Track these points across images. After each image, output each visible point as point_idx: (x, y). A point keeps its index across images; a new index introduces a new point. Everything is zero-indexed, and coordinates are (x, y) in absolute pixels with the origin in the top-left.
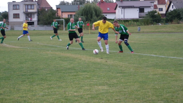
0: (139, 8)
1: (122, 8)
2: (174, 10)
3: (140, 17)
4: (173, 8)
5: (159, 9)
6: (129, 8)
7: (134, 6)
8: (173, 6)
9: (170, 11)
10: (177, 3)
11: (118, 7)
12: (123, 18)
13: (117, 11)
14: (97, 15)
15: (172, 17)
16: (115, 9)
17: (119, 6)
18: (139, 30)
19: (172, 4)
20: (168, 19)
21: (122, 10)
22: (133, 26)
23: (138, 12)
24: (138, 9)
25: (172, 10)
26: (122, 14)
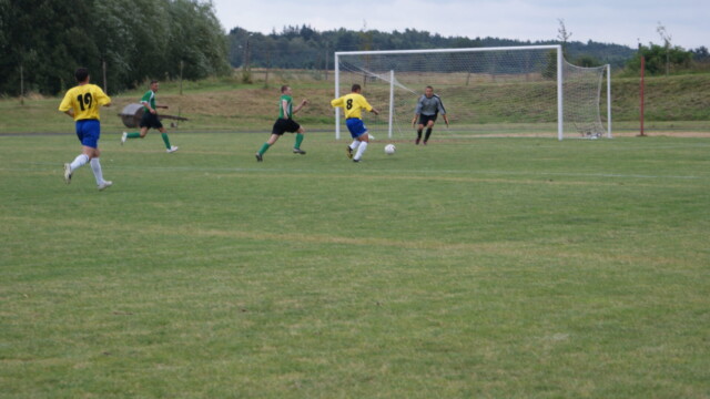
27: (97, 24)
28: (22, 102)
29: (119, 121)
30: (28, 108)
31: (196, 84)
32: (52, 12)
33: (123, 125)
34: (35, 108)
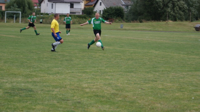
1: (53, 2)
3: (70, 13)
4: (101, 5)
6: (61, 2)
7: (64, 1)
8: (101, 3)
9: (106, 9)
12: (54, 12)
13: (43, 4)
14: (30, 9)
15: (108, 15)
19: (100, 1)
20: (105, 16)
21: (52, 4)
23: (69, 7)
24: (69, 4)
26: (52, 8)
28: (167, 23)
29: (194, 29)
30: (169, 24)
33: (195, 30)
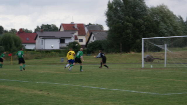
0: (60, 38)
1: (43, 38)
2: (95, 41)
3: (60, 48)
4: (93, 39)
5: (80, 40)
6: (50, 38)
7: (54, 37)
8: (93, 37)
9: (91, 42)
10: (98, 34)
11: (38, 37)
12: (43, 49)
13: (37, 41)
14: (17, 46)
15: (93, 48)
16: (35, 39)
17: (40, 37)
18: (62, 61)
19: (93, 36)
20: (89, 50)
21: (42, 40)
22: (55, 57)
23: (59, 42)
24: (59, 40)
25: (93, 41)
26: (42, 44)
27: (159, 31)
28: (121, 54)
31: (181, 49)
32: (145, 28)
34: (124, 56)
